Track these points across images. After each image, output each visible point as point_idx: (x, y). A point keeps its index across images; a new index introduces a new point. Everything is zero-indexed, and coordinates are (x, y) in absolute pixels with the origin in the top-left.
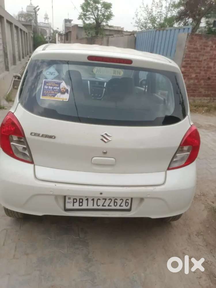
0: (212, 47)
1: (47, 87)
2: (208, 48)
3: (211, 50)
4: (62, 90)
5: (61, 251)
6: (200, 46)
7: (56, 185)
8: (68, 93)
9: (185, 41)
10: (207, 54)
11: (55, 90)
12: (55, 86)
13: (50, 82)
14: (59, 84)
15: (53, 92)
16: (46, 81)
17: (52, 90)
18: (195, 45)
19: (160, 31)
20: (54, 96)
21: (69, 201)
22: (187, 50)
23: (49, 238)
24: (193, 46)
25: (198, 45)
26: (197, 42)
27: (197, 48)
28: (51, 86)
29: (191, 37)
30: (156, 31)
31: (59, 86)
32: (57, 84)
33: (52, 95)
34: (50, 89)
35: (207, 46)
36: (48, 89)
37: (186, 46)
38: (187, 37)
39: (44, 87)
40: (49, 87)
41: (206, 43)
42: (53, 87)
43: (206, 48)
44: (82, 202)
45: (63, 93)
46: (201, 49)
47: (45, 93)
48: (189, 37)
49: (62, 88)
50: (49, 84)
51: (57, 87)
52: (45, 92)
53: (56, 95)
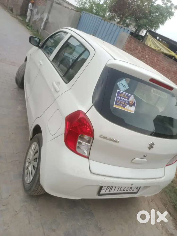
0: (140, 50)
1: (120, 97)
2: (137, 50)
3: (138, 52)
4: (130, 102)
5: (78, 223)
6: (134, 47)
7: (105, 179)
8: (134, 107)
9: (126, 40)
10: (135, 55)
11: (125, 102)
12: (126, 98)
13: (122, 93)
14: (129, 97)
15: (124, 103)
16: (119, 92)
17: (123, 101)
18: (131, 45)
19: (105, 21)
20: (124, 107)
21: (104, 188)
22: (125, 47)
23: (65, 212)
24: (129, 45)
25: (132, 47)
26: (133, 44)
27: (130, 48)
28: (123, 97)
29: (130, 38)
30: (102, 20)
31: (129, 99)
32: (127, 97)
33: (123, 106)
34: (121, 100)
35: (137, 49)
36: (120, 99)
37: (125, 44)
38: (128, 38)
39: (117, 97)
40: (121, 97)
41: (137, 46)
42: (125, 98)
43: (136, 50)
44: (112, 189)
45: (131, 106)
46: (133, 50)
47: (118, 103)
48: (129, 38)
49: (131, 101)
50: (121, 95)
51: (127, 99)
52: (118, 101)
53: (126, 106)
